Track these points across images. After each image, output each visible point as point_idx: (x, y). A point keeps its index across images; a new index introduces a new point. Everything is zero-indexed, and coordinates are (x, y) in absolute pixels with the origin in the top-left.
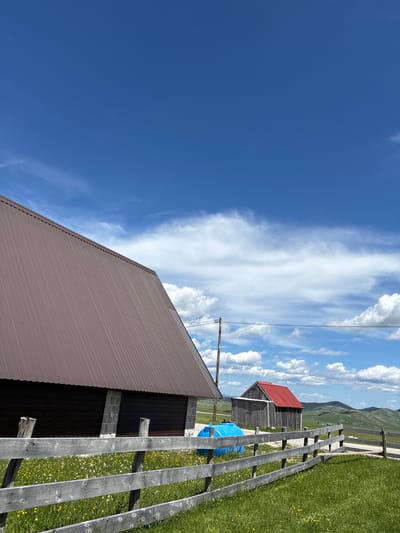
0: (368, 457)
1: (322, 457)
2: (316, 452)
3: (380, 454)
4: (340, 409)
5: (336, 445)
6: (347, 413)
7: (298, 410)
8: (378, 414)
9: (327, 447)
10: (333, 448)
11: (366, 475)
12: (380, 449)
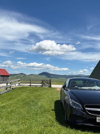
0: (26, 87)
1: (12, 88)
2: (10, 87)
3: (29, 86)
4: (22, 75)
5: (17, 85)
6: (25, 76)
7: (8, 76)
8: (33, 76)
9: (14, 85)
10: (16, 86)
11: (24, 91)
12: (30, 84)
